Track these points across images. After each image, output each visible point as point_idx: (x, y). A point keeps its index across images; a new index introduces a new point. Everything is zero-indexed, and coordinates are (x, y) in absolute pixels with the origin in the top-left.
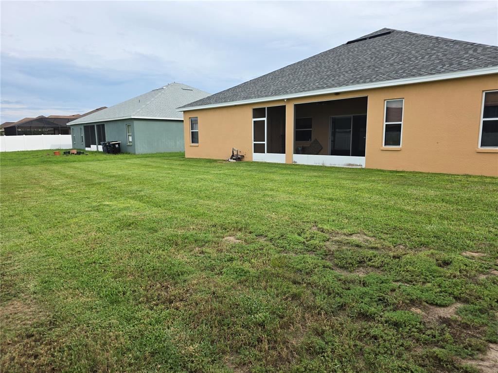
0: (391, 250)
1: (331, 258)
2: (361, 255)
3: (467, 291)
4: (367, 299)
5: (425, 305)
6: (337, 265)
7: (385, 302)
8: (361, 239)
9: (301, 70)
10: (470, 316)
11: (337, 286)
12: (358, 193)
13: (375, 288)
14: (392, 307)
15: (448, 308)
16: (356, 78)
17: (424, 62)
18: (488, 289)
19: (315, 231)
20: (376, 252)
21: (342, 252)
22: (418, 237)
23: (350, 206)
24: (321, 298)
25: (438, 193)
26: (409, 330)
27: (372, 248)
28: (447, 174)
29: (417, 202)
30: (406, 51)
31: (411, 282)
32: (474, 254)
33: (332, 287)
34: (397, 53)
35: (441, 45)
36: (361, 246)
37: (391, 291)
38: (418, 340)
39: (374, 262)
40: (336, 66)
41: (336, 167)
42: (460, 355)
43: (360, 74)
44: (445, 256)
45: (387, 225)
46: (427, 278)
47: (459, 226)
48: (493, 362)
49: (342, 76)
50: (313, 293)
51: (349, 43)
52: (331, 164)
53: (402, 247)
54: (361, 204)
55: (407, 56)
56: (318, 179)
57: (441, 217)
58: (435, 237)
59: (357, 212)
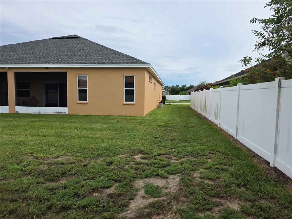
0: (82, 162)
1: (43, 176)
2: (63, 169)
3: (120, 176)
4: (67, 197)
5: (100, 190)
6: (47, 180)
7: (78, 195)
8: (64, 159)
9: (19, 49)
10: (122, 189)
11: (46, 195)
12: (63, 130)
13: (72, 188)
14: (82, 197)
15: (112, 188)
16: (59, 60)
17: (96, 57)
18: (129, 172)
19: (31, 159)
20: (73, 165)
21: (51, 170)
22: (97, 151)
23: (57, 139)
24: (34, 206)
25: (107, 126)
26: (91, 207)
27: (71, 163)
28: (111, 116)
29: (97, 132)
30: (87, 50)
31: (93, 178)
32: (123, 156)
33: (42, 196)
34: (82, 49)
35: (104, 50)
36: (64, 164)
37: (82, 187)
38: (96, 212)
39: (72, 172)
40: (45, 51)
41: (49, 114)
42: (117, 212)
43: (62, 58)
44: (110, 159)
45: (80, 147)
46: (102, 174)
47: (117, 142)
48: (132, 210)
49: (50, 58)
50: (28, 205)
51: (54, 38)
52: (45, 113)
53: (88, 159)
54: (64, 137)
55: (88, 52)
56: (35, 123)
57: (109, 139)
58: (105, 150)
59: (62, 142)
